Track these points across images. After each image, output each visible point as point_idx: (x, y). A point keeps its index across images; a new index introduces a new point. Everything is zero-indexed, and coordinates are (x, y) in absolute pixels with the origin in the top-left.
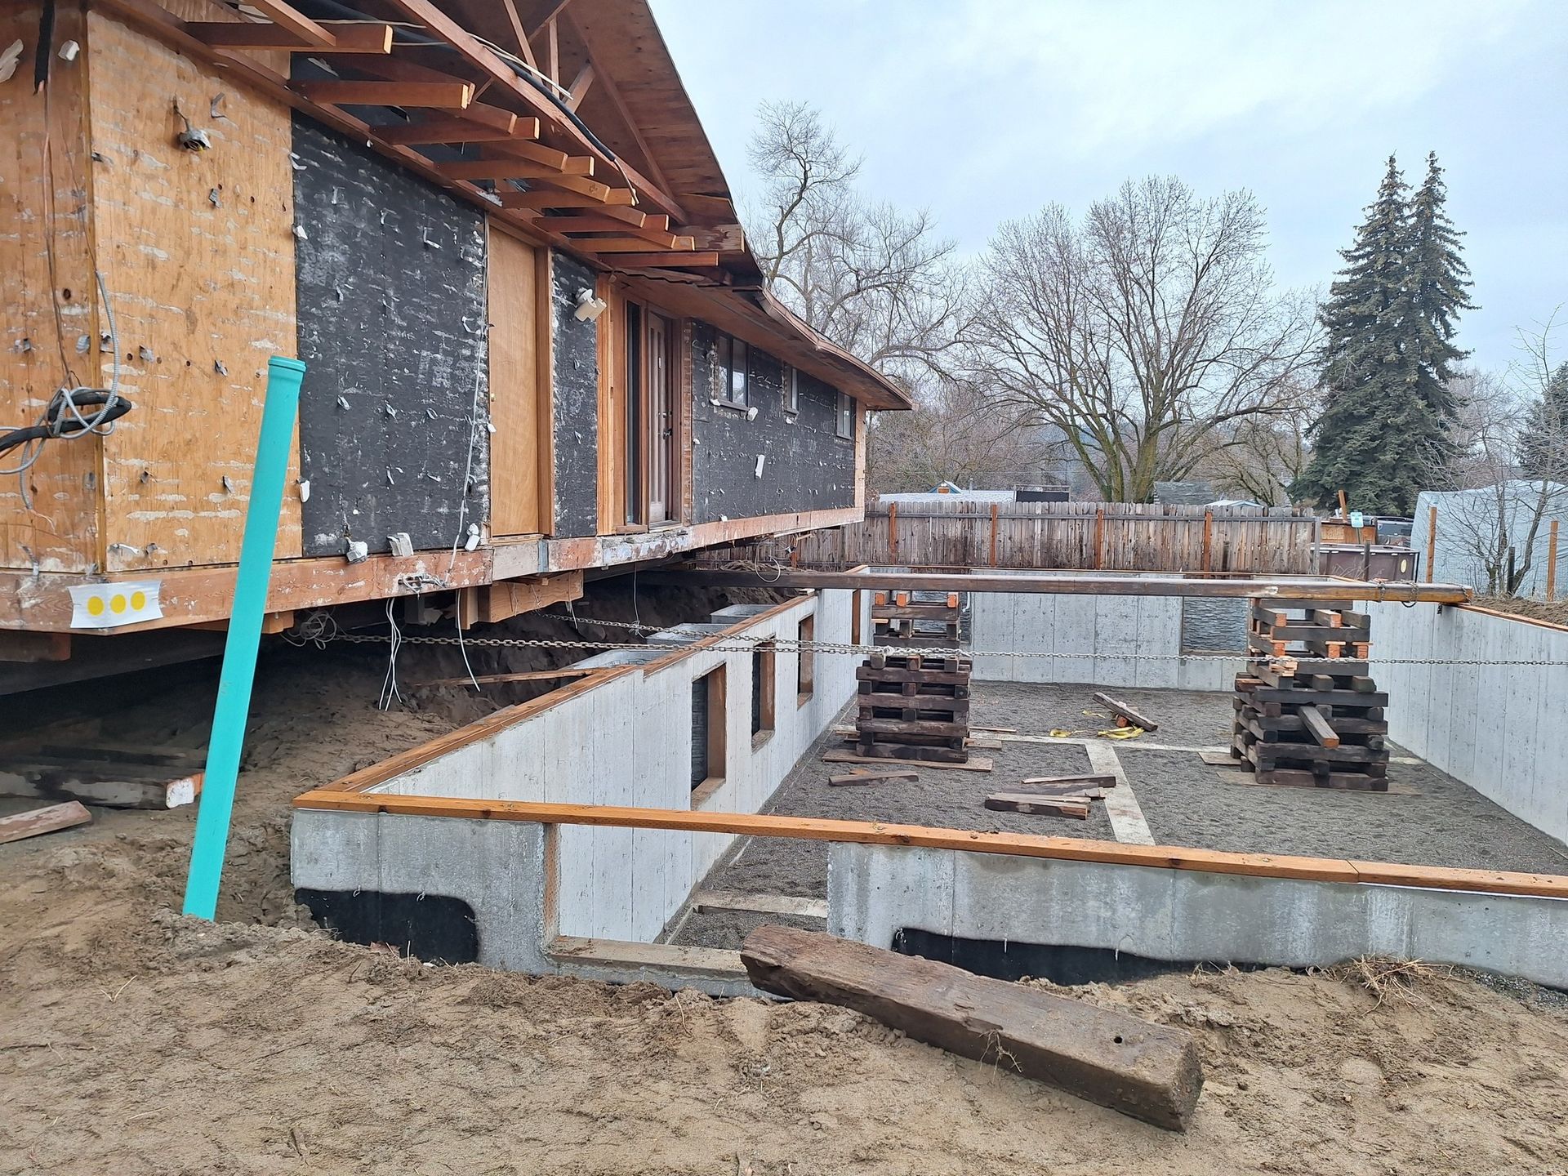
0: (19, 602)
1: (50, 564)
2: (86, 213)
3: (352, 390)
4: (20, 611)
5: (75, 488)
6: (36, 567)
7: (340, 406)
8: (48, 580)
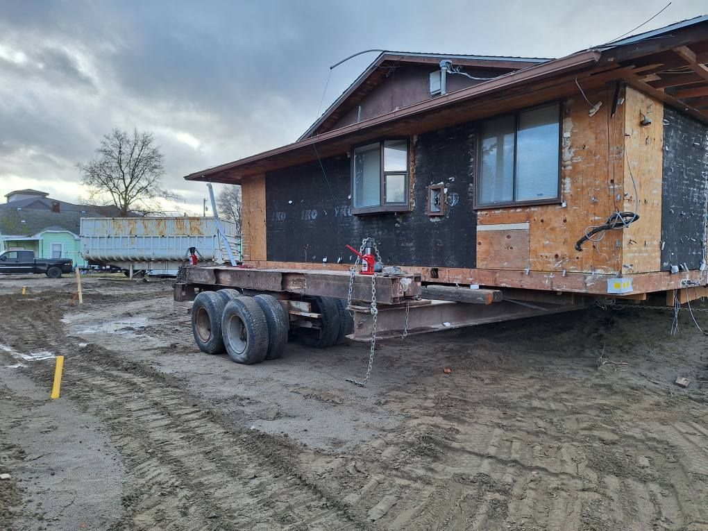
0: (586, 284)
1: (599, 271)
2: (622, 154)
3: (673, 206)
4: (586, 287)
5: (612, 246)
6: (593, 273)
7: (671, 212)
8: (598, 277)
